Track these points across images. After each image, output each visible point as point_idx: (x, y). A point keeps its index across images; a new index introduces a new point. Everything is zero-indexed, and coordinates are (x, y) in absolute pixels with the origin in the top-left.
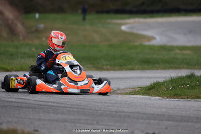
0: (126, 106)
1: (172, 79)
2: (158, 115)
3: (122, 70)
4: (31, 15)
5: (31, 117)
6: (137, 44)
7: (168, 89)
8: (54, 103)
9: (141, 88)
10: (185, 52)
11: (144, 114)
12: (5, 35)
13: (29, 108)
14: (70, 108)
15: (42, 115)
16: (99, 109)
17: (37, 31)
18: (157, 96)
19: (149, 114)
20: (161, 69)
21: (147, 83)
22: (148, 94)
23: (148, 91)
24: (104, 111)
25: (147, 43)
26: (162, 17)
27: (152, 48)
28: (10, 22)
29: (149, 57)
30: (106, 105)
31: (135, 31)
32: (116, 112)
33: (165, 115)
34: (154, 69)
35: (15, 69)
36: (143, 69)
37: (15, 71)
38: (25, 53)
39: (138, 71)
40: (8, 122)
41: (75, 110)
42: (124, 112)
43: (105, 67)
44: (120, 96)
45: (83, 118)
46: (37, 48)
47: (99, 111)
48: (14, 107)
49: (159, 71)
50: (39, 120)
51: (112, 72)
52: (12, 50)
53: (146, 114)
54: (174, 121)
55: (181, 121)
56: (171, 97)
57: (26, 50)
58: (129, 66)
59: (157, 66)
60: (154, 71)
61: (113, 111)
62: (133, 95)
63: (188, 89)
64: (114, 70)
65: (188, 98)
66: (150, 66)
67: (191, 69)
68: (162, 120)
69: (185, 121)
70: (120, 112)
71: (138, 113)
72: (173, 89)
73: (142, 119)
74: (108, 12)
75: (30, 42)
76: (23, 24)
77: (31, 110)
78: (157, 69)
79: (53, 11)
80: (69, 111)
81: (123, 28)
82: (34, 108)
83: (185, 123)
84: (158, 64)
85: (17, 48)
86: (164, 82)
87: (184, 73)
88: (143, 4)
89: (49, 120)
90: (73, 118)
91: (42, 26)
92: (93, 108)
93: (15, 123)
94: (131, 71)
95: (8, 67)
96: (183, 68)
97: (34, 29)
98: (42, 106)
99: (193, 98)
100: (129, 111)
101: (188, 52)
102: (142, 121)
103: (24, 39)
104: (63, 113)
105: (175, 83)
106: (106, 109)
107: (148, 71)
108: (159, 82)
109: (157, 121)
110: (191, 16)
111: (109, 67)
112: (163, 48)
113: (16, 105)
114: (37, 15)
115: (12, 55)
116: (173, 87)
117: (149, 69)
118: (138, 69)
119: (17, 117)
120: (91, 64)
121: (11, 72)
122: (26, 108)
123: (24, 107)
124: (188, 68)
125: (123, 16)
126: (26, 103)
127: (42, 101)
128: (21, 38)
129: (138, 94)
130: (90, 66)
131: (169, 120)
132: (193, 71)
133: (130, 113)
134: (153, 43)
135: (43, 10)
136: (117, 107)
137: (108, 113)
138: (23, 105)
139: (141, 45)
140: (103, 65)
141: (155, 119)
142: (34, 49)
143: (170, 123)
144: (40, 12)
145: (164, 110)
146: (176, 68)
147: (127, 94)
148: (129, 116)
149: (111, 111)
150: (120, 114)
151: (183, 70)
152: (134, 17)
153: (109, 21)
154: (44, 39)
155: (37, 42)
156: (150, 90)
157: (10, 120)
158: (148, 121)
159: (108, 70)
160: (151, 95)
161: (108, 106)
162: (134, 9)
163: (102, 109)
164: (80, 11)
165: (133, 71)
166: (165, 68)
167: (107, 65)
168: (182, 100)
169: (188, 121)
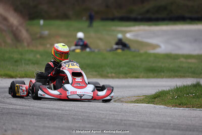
0: (131, 115)
1: (177, 88)
2: (164, 123)
3: (126, 78)
4: (35, 22)
5: (36, 124)
6: (142, 52)
7: (173, 97)
8: (58, 110)
9: (146, 97)
10: (190, 61)
11: (149, 122)
12: (9, 41)
13: (34, 115)
14: (74, 115)
15: (46, 122)
16: (103, 117)
17: (42, 37)
18: (163, 104)
19: (154, 123)
20: (166, 78)
21: (152, 92)
22: (153, 103)
23: (153, 100)
24: (109, 119)
25: (152, 51)
26: (167, 25)
27: (156, 56)
28: (14, 28)
29: (154, 65)
30: (111, 113)
31: (140, 39)
32: (121, 120)
33: (170, 124)
34: (159, 78)
35: (19, 76)
36: (148, 77)
37: (20, 78)
38: (29, 60)
39: (144, 79)
40: (13, 129)
41: (80, 117)
42: (129, 120)
43: (110, 75)
44: (125, 105)
45: (88, 126)
46: (41, 55)
47: (104, 120)
48: (19, 114)
49: (164, 79)
50: (44, 127)
51: (117, 80)
52: (16, 56)
53: (151, 123)
54: (179, 130)
55: (186, 130)
56: (176, 106)
57: (31, 57)
58: (134, 75)
59: (163, 74)
60: (159, 80)
61: (118, 119)
62: (138, 103)
63: (194, 98)
64: (119, 78)
65: (193, 107)
66: (155, 75)
67: (197, 78)
68: (167, 129)
69: (190, 131)
70: (125, 120)
71: (143, 121)
72: (178, 98)
73: (147, 127)
74: (113, 19)
75: (34, 49)
76: (27, 30)
77: (35, 117)
78: (162, 77)
79: (57, 18)
80: (74, 118)
81: (128, 35)
82: (39, 115)
83: (190, 133)
84: (163, 72)
85: (22, 54)
86: (169, 91)
87: (189, 81)
88: (148, 11)
89: (54, 128)
90: (77, 125)
91: (46, 33)
92: (97, 116)
93: (20, 130)
94: (136, 79)
95: (12, 74)
96: (189, 77)
97: (38, 35)
98: (47, 114)
99: (199, 107)
100: (134, 120)
101: (193, 61)
102: (147, 129)
103: (28, 45)
104: (68, 121)
105: (181, 92)
106: (111, 118)
107: (153, 80)
108: (164, 91)
109: (162, 130)
110: (197, 24)
111: (113, 75)
112: (168, 56)
113: (21, 112)
114: (42, 22)
115: (16, 61)
116: (179, 96)
117: (154, 77)
118: (143, 77)
119: (22, 125)
120: (96, 71)
121: (15, 78)
122: (31, 115)
123: (28, 114)
124: (193, 77)
125: (128, 23)
126: (31, 110)
127: (47, 108)
128: (25, 44)
129: (143, 103)
130: (95, 73)
131: (174, 129)
132: (198, 80)
133: (135, 121)
134: (158, 51)
135: (47, 17)
136: (122, 115)
137: (113, 121)
138: (28, 112)
139: (146, 53)
140: (108, 73)
141: (160, 128)
142: (38, 56)
143: (175, 132)
144: (44, 19)
145: (169, 119)
146: (181, 77)
147: (132, 102)
148: (134, 125)
149: (116, 119)
150: (125, 122)
151: (189, 79)
152: (139, 25)
153: (114, 28)
154: (48, 46)
155: (41, 49)
156: (155, 98)
157: (15, 126)
158: (153, 130)
159: (112, 77)
160: (156, 104)
161: (112, 114)
162: (139, 17)
163: (107, 118)
164: (84, 18)
165: (138, 79)
166: (170, 77)
167: (112, 73)
168: (187, 109)
169: (194, 131)
